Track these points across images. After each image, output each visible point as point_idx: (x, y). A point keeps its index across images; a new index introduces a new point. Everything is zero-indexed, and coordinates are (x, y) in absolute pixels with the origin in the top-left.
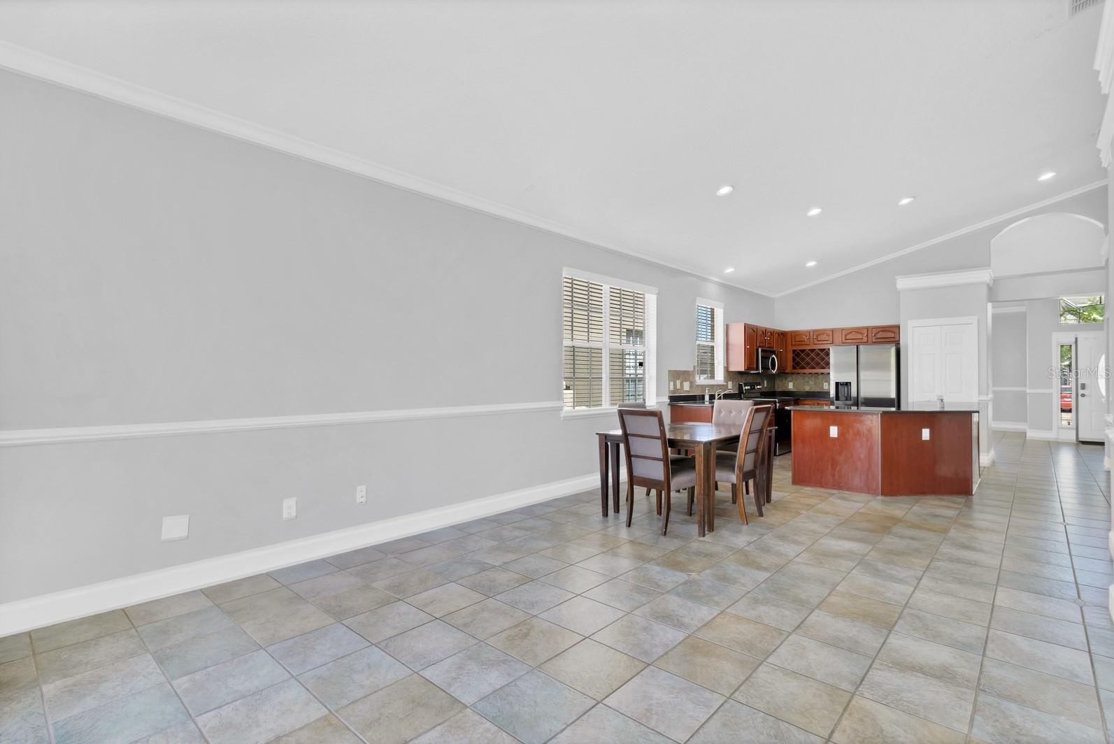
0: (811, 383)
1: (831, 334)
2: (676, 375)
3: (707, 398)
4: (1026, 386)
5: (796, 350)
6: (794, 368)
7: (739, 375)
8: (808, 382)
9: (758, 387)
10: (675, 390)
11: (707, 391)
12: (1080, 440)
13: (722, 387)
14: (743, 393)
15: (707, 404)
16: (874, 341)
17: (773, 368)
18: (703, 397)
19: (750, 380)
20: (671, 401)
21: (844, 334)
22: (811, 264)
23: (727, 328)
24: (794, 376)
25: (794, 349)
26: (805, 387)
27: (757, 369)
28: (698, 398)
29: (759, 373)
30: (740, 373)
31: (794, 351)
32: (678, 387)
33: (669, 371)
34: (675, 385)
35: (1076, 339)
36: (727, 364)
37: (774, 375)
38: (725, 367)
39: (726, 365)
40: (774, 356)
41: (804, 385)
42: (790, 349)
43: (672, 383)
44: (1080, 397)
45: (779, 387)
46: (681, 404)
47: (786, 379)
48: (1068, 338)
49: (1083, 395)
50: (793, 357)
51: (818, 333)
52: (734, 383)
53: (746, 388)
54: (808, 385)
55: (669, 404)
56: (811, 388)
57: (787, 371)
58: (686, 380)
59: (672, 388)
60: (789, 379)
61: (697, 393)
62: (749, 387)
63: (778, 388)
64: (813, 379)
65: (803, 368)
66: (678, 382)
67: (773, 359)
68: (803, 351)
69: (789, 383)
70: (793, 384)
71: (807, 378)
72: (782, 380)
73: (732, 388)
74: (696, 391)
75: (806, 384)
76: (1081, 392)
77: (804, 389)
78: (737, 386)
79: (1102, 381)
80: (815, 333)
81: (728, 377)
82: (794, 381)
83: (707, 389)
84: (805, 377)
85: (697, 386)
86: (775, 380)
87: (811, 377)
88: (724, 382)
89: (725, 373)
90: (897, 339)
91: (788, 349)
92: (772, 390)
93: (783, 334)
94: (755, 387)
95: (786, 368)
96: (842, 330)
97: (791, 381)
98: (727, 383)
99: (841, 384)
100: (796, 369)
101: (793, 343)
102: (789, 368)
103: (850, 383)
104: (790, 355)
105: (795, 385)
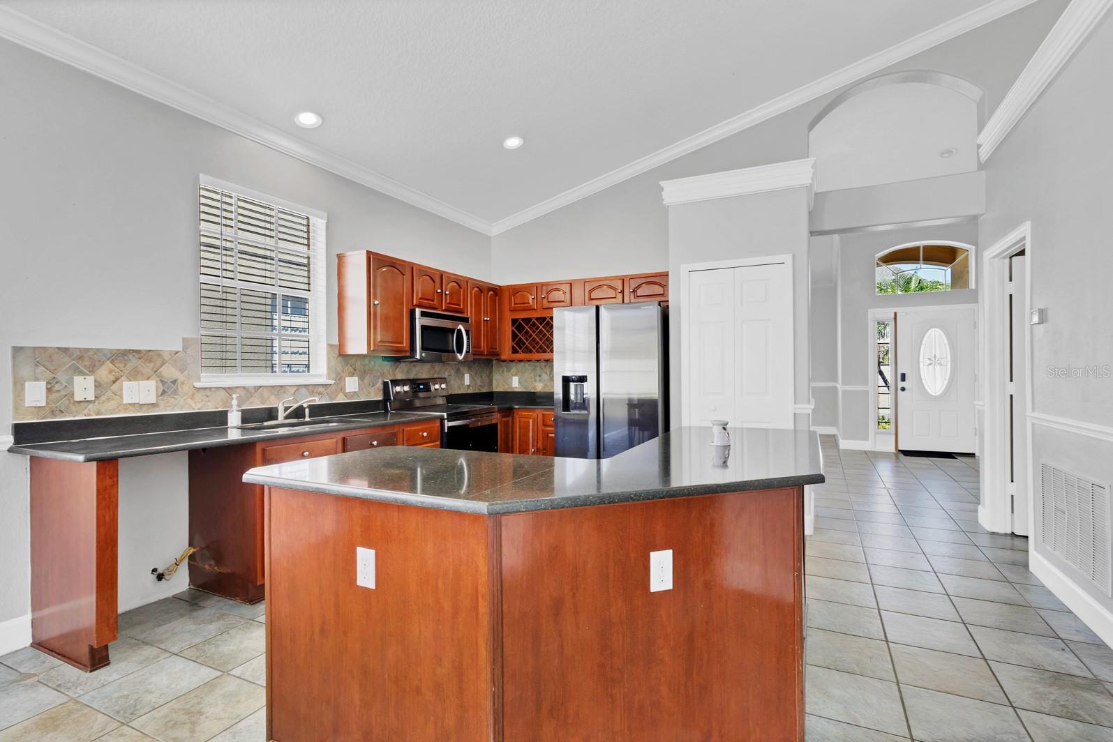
1: (568, 290)
2: (68, 362)
3: (233, 418)
4: (835, 380)
5: (517, 319)
6: (514, 351)
8: (540, 376)
9: (439, 386)
10: (62, 404)
12: (900, 448)
14: (390, 400)
16: (633, 300)
17: (460, 351)
21: (587, 289)
22: (513, 142)
23: (339, 260)
24: (520, 366)
25: (515, 317)
26: (536, 384)
27: (413, 350)
31: (515, 320)
32: (85, 394)
34: (59, 391)
35: (895, 314)
36: (341, 340)
40: (461, 327)
41: (535, 381)
42: (508, 317)
43: (37, 386)
44: (899, 391)
45: (498, 384)
47: (509, 371)
48: (886, 313)
49: (903, 389)
50: (513, 332)
51: (549, 289)
52: (364, 379)
53: (399, 389)
54: (541, 381)
57: (503, 357)
58: (135, 376)
59: (36, 400)
60: (513, 370)
66: (83, 382)
68: (527, 321)
69: (514, 377)
70: (519, 379)
71: (538, 368)
72: (503, 371)
73: (357, 390)
74: (195, 403)
75: (538, 378)
76: (901, 384)
77: (534, 387)
78: (378, 385)
79: (924, 370)
80: (544, 288)
81: (340, 366)
82: (520, 374)
83: (234, 396)
84: (536, 367)
85: (202, 391)
86: (491, 372)
87: (545, 366)
88: (329, 377)
89: (331, 358)
90: (662, 293)
91: (505, 317)
92: (484, 391)
93: (494, 292)
94: (431, 387)
95: (503, 351)
96: (585, 283)
97: (516, 375)
98: (340, 379)
99: (572, 380)
100: (518, 352)
101: (512, 307)
102: (507, 352)
103: (586, 378)
104: (508, 329)
105: (522, 380)
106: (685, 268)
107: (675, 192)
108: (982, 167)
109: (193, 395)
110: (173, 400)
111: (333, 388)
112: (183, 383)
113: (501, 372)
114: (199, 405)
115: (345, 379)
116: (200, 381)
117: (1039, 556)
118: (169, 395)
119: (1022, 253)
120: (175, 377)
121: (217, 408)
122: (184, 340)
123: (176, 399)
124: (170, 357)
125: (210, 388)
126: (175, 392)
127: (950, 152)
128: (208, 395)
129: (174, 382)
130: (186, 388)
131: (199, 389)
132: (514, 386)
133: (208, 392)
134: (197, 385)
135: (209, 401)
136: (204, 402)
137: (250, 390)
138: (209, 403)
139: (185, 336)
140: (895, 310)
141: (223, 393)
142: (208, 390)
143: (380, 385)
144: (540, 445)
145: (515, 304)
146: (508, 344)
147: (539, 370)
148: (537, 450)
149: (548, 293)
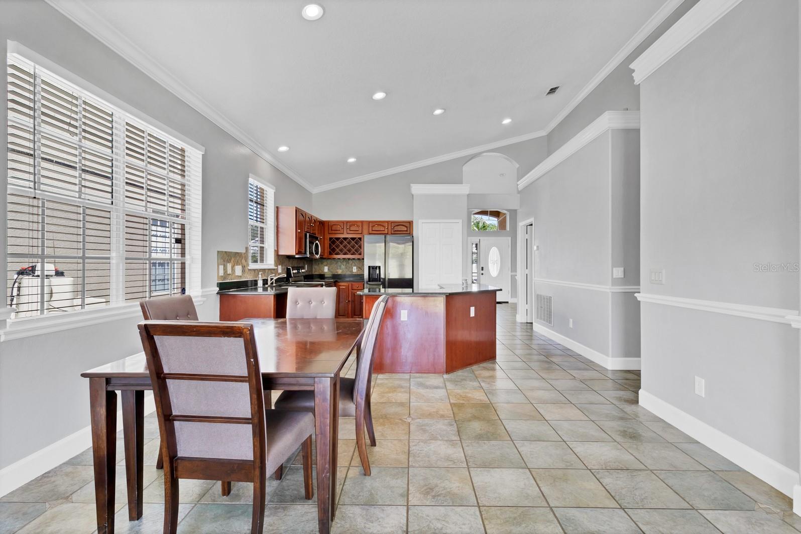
0: (343, 267)
1: (360, 226)
2: (226, 257)
3: (260, 283)
6: (330, 254)
7: (287, 259)
8: (340, 266)
9: (303, 271)
10: (226, 275)
11: (260, 276)
14: (291, 277)
15: (260, 290)
16: (393, 232)
17: (317, 253)
18: (255, 283)
19: (298, 263)
20: (220, 290)
21: (370, 226)
23: (277, 209)
24: (329, 261)
25: (331, 237)
27: (305, 253)
28: (249, 284)
29: (307, 257)
30: (289, 257)
31: (331, 239)
32: (229, 271)
33: (218, 252)
34: (225, 269)
35: (480, 240)
37: (316, 259)
38: (275, 250)
39: (276, 249)
40: (317, 242)
41: (338, 269)
42: (328, 236)
43: (221, 267)
44: (481, 275)
45: (316, 270)
46: (233, 292)
47: (322, 264)
48: (476, 240)
50: (330, 244)
51: (350, 224)
52: (283, 267)
53: (294, 271)
54: (340, 269)
55: (217, 293)
56: (342, 272)
58: (238, 264)
59: (221, 273)
60: (325, 263)
61: (248, 278)
62: (296, 271)
63: (315, 272)
64: (344, 263)
65: (337, 254)
66: (229, 266)
67: (317, 244)
68: (338, 239)
69: (325, 267)
70: (328, 268)
71: (339, 262)
72: (319, 264)
73: (281, 272)
74: (248, 276)
75: (339, 267)
76: (482, 272)
77: (337, 272)
79: (490, 265)
80: (348, 224)
81: (277, 261)
82: (329, 265)
83: (260, 273)
84: (337, 262)
86: (312, 264)
87: (343, 261)
88: (274, 266)
89: (275, 257)
91: (326, 237)
92: (310, 274)
93: (322, 223)
94: (300, 271)
95: (324, 254)
96: (369, 222)
97: (326, 266)
98: (277, 267)
99: (373, 268)
100: (332, 254)
101: (330, 232)
102: (326, 254)
103: (379, 267)
104: (327, 242)
105: (330, 269)
106: (420, 221)
107: (417, 189)
108: (519, 192)
109: (248, 273)
110: (244, 274)
111: (274, 271)
113: (317, 264)
116: (249, 266)
117: (537, 324)
119: (532, 225)
120: (245, 264)
121: (252, 278)
122: (246, 248)
124: (244, 255)
126: (245, 271)
127: (503, 175)
129: (244, 267)
131: (249, 270)
132: (325, 271)
134: (249, 268)
135: (251, 275)
137: (259, 271)
140: (480, 238)
141: (253, 272)
143: (286, 270)
144: (350, 299)
145: (332, 230)
146: (327, 250)
147: (339, 263)
148: (349, 301)
149: (350, 226)
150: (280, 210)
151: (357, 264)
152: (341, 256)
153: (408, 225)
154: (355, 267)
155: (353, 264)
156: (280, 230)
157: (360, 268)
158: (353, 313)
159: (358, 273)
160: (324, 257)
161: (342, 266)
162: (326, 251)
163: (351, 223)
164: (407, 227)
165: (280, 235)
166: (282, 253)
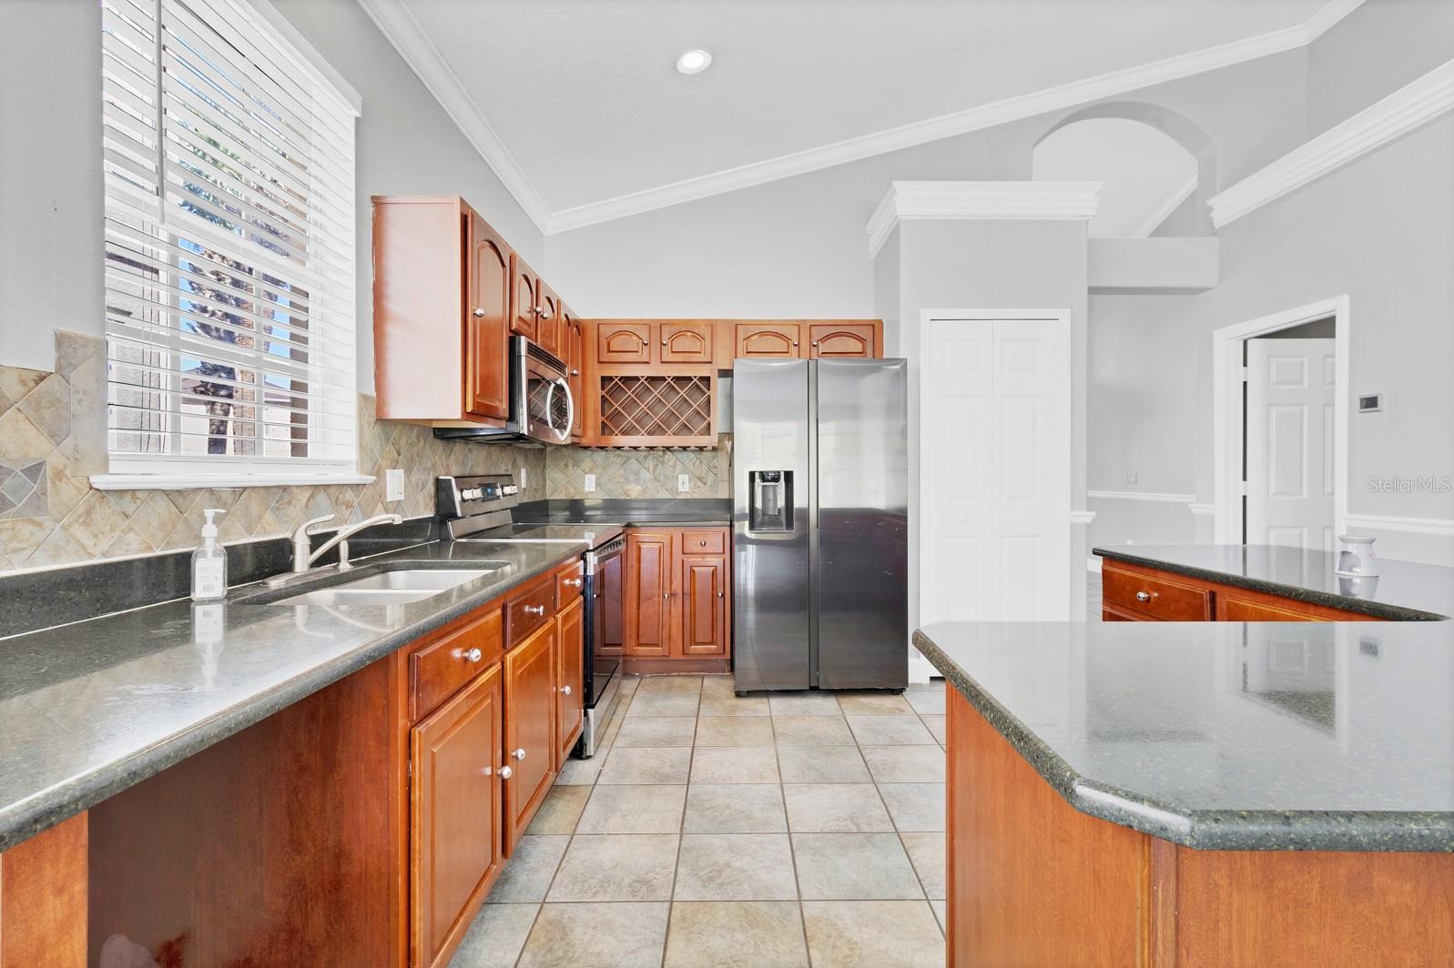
0: (646, 475)
1: (708, 335)
3: (213, 574)
5: (611, 379)
6: (604, 431)
7: (439, 444)
8: (637, 474)
9: (508, 490)
13: (349, 495)
14: (454, 516)
19: (478, 461)
21: (741, 335)
22: (694, 61)
24: (600, 456)
25: (607, 374)
26: (628, 487)
27: (512, 417)
29: (522, 438)
31: (605, 380)
36: (379, 386)
37: (559, 447)
38: (364, 398)
39: (371, 393)
40: (561, 383)
41: (628, 482)
42: (596, 372)
45: (557, 487)
47: (577, 464)
50: (603, 396)
51: (671, 332)
52: (413, 477)
53: (468, 494)
54: (637, 481)
56: (644, 491)
57: (588, 441)
60: (587, 462)
62: (477, 493)
64: (650, 463)
65: (626, 434)
67: (559, 388)
68: (629, 380)
69: (586, 475)
70: (597, 479)
71: (633, 460)
72: (566, 466)
73: (402, 497)
74: (95, 536)
75: (632, 477)
77: (625, 493)
78: (428, 487)
80: (666, 331)
81: (378, 446)
82: (600, 470)
84: (628, 459)
85: (112, 499)
87: (646, 457)
88: (362, 470)
89: (366, 426)
90: (861, 351)
91: (589, 372)
92: (539, 498)
93: (577, 328)
94: (499, 492)
95: (584, 430)
96: (736, 326)
97: (591, 471)
98: (379, 473)
99: (763, 478)
100: (612, 433)
101: (605, 357)
102: (590, 433)
103: (789, 476)
104: (595, 393)
105: (602, 481)
106: (925, 315)
109: (88, 513)
110: (30, 528)
111: (366, 493)
112: (59, 475)
113: (562, 466)
114: (104, 544)
115: (385, 473)
116: (106, 472)
118: (18, 514)
120: (35, 456)
121: (150, 548)
122: (61, 341)
123: (39, 525)
124: (21, 389)
125: (134, 491)
126: (38, 502)
128: (129, 511)
129: (34, 471)
130: (68, 492)
131: (103, 494)
132: (587, 489)
133: (128, 504)
134: (100, 481)
135: (131, 529)
136: (117, 534)
137: (224, 495)
138: (131, 535)
139: (64, 329)
141: (163, 505)
142: (129, 496)
143: (431, 488)
144: (677, 586)
145: (609, 351)
146: (594, 419)
147: (634, 464)
148: (672, 595)
149: (673, 338)
150: (393, 214)
151: (691, 467)
152: (641, 440)
153: (866, 333)
154: (687, 476)
155: (679, 466)
156: (393, 306)
157: (700, 479)
158: (687, 639)
159: (696, 496)
160: (584, 442)
161: (644, 471)
162: (591, 422)
163: (675, 329)
164: (862, 340)
165: (393, 332)
166: (397, 411)
